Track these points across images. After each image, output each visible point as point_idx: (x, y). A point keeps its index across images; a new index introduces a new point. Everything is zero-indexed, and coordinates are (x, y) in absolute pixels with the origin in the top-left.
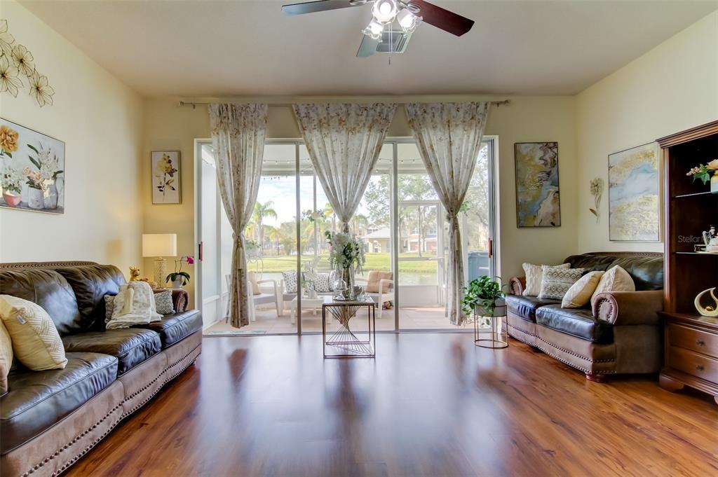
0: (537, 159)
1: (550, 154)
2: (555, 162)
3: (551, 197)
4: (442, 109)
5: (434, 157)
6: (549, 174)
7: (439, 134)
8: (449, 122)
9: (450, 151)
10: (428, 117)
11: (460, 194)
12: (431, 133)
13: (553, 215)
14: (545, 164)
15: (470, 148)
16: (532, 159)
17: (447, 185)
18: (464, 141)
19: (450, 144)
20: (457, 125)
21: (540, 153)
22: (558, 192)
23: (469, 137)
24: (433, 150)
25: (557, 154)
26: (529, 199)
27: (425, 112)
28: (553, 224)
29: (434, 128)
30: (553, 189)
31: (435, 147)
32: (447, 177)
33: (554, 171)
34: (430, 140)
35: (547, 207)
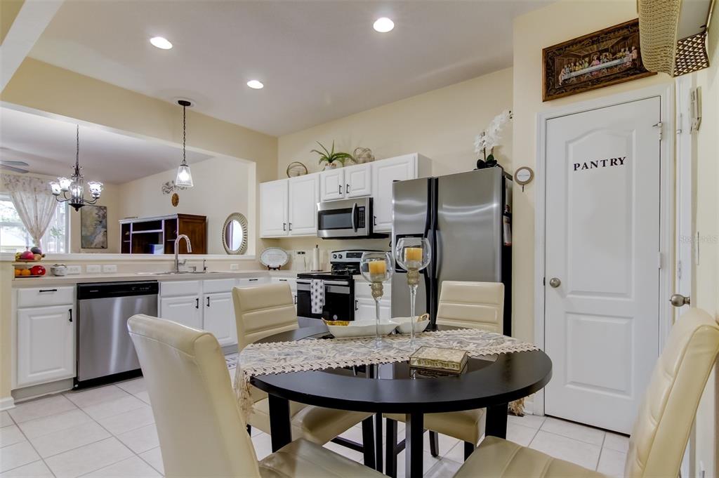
0: (94, 214)
1: (101, 213)
2: (105, 217)
3: (102, 234)
4: (30, 181)
5: (24, 206)
6: (101, 222)
7: (28, 195)
8: (35, 189)
9: (36, 205)
10: (20, 184)
11: (42, 229)
12: (22, 194)
13: (103, 243)
14: (99, 217)
15: (50, 204)
16: (91, 213)
17: (33, 223)
18: (47, 200)
19: (36, 200)
20: (41, 191)
21: (96, 212)
22: (106, 231)
23: (49, 199)
24: (23, 203)
25: (106, 213)
26: (89, 234)
27: (18, 181)
28: (103, 247)
29: (24, 190)
30: (104, 230)
31: (25, 202)
32: (33, 219)
33: (104, 221)
34: (21, 198)
35: (99, 238)
